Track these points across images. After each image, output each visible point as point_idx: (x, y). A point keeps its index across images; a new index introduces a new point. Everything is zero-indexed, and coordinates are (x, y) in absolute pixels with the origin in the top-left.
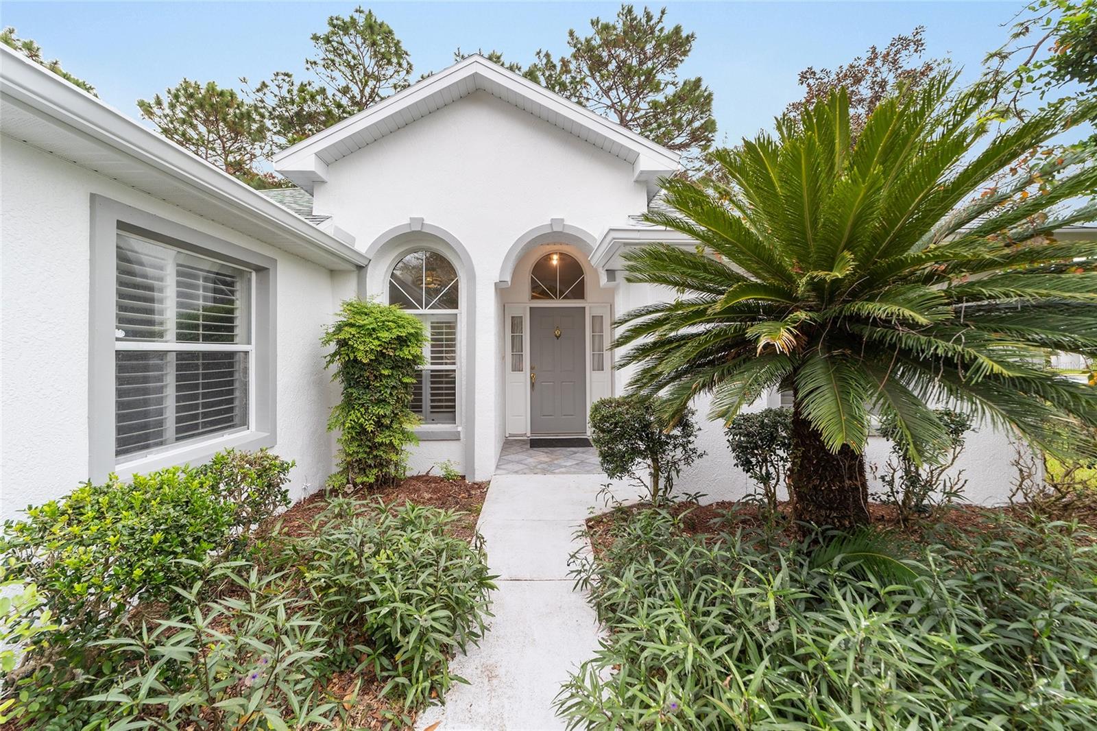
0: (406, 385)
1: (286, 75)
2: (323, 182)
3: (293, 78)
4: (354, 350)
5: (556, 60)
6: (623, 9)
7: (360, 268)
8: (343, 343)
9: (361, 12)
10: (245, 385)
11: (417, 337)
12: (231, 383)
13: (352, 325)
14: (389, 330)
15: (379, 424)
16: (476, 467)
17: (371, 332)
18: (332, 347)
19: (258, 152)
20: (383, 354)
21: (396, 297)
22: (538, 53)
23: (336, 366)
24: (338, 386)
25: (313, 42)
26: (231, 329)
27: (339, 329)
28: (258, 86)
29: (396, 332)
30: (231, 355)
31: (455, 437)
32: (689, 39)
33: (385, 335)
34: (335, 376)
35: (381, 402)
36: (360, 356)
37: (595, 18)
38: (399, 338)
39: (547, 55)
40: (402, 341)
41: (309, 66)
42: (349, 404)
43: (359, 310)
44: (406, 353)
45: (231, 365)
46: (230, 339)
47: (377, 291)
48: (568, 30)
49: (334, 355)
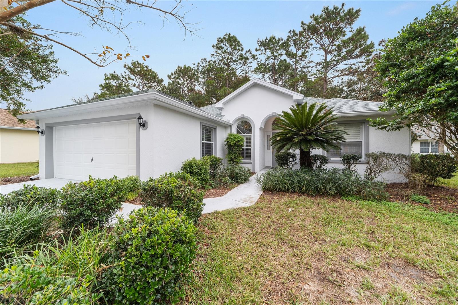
0: (240, 150)
1: (205, 59)
2: (223, 108)
3: (207, 60)
4: (230, 143)
5: (297, 32)
6: (324, 9)
7: (231, 126)
8: (228, 142)
9: (226, 35)
10: (213, 149)
11: (242, 140)
12: (210, 149)
13: (230, 138)
14: (237, 139)
15: (235, 158)
16: (255, 169)
17: (233, 140)
18: (226, 143)
19: (196, 84)
20: (236, 144)
21: (238, 132)
22: (290, 32)
23: (227, 146)
24: (227, 150)
25: (213, 48)
26: (210, 139)
27: (227, 139)
28: (197, 65)
29: (238, 139)
30: (210, 143)
31: (251, 163)
32: (357, 12)
33: (236, 140)
34: (227, 148)
35: (235, 153)
36: (231, 144)
37: (312, 15)
38: (239, 140)
39: (294, 31)
40: (239, 141)
41: (212, 56)
42: (229, 154)
43: (231, 135)
44: (240, 144)
45: (210, 146)
46: (210, 141)
47: (234, 131)
48: (301, 22)
49: (226, 144)
